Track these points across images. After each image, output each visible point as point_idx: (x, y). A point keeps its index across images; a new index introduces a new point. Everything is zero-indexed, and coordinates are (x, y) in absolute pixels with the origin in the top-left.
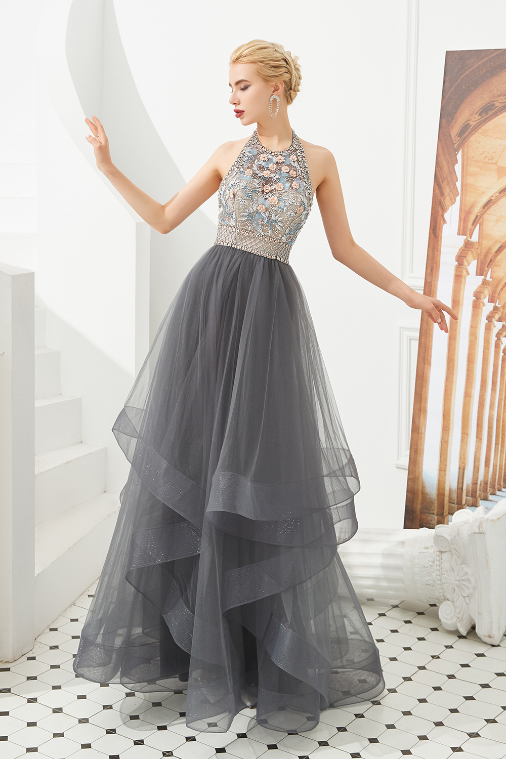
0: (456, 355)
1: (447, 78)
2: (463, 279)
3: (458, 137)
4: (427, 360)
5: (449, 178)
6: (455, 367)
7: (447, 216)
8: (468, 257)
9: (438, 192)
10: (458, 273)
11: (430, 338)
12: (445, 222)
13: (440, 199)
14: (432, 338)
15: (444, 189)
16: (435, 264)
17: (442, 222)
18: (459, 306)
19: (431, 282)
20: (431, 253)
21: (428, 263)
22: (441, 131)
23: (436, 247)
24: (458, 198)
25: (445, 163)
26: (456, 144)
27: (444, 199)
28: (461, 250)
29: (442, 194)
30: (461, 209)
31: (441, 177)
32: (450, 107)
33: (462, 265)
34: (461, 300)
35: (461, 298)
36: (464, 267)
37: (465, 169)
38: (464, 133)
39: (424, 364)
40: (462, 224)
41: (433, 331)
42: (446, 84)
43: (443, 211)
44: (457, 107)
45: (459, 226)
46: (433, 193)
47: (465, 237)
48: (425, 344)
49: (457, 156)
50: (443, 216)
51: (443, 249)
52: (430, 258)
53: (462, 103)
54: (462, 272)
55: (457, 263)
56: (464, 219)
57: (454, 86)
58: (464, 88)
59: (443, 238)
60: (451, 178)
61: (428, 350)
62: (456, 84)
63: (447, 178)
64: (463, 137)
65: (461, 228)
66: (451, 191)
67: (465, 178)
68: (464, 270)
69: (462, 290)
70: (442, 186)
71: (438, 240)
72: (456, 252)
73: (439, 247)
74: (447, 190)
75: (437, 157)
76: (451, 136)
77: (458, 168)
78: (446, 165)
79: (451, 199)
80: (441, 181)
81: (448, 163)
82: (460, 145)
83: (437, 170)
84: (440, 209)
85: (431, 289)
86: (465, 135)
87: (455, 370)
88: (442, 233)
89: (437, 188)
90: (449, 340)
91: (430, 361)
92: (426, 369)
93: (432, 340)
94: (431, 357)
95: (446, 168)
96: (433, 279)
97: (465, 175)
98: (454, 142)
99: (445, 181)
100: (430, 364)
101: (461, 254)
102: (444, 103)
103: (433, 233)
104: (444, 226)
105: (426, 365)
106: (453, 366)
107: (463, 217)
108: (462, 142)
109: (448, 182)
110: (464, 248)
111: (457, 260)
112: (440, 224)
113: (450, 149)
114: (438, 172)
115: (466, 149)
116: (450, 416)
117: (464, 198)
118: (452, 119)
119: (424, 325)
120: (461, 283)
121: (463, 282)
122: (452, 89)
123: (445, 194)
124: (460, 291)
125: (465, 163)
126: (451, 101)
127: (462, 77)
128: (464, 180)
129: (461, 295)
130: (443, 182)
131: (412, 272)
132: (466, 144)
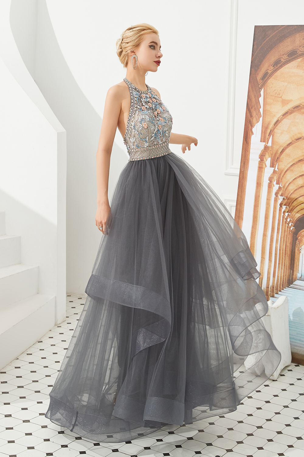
0: (258, 214)
1: (255, 43)
2: (263, 170)
3: (262, 80)
4: (241, 217)
5: (256, 106)
6: (258, 221)
7: (254, 130)
8: (266, 155)
9: (249, 115)
10: (261, 166)
11: (243, 206)
12: (253, 133)
13: (250, 120)
14: (244, 206)
15: (252, 113)
16: (246, 160)
17: (251, 133)
18: (260, 186)
19: (244, 172)
20: (244, 153)
21: (242, 159)
22: (251, 76)
23: (247, 149)
24: (261, 119)
25: (253, 96)
26: (260, 85)
27: (253, 119)
28: (262, 152)
29: (251, 116)
30: (262, 126)
31: (251, 105)
32: (257, 61)
33: (263, 161)
34: (262, 183)
35: (262, 181)
36: (264, 162)
37: (265, 101)
38: (265, 78)
39: (239, 219)
40: (263, 135)
41: (244, 202)
42: (254, 46)
43: (252, 127)
44: (261, 61)
45: (262, 136)
46: (246, 115)
47: (265, 143)
48: (240, 209)
49: (261, 92)
50: (251, 130)
51: (251, 151)
52: (243, 156)
53: (264, 58)
54: (263, 165)
55: (260, 159)
56: (264, 132)
57: (259, 48)
58: (265, 49)
59: (251, 144)
60: (257, 106)
61: (241, 212)
62: (261, 47)
63: (254, 106)
64: (264, 81)
65: (263, 138)
66: (257, 114)
67: (265, 106)
68: (264, 164)
69: (262, 177)
70: (251, 111)
71: (248, 145)
72: (259, 152)
73: (249, 149)
74: (254, 114)
75: (248, 93)
76: (257, 80)
77: (261, 100)
78: (253, 98)
79: (257, 119)
80: (250, 107)
81: (255, 96)
82: (263, 85)
83: (248, 100)
84: (250, 126)
85: (243, 175)
86: (265, 79)
87: (258, 222)
88: (251, 140)
89: (248, 112)
90: (255, 207)
91: (243, 218)
92: (240, 222)
93: (244, 207)
94: (243, 215)
95: (253, 100)
96: (245, 170)
97: (265, 104)
98: (259, 83)
99: (253, 108)
100: (243, 219)
101: (262, 154)
102: (253, 58)
103: (245, 140)
104: (252, 136)
105: (240, 220)
106: (257, 220)
107: (264, 130)
108: (264, 84)
109: (255, 109)
110: (264, 150)
111: (260, 158)
112: (250, 134)
113: (256, 88)
114: (249, 102)
115: (266, 88)
116: (254, 248)
117: (264, 119)
118: (258, 69)
119: (239, 198)
120: (262, 172)
121: (263, 171)
122: (258, 50)
123: (253, 116)
124: (261, 177)
125: (265, 97)
126: (258, 57)
127: (264, 42)
128: (265, 108)
129: (262, 179)
130: (252, 109)
131: (233, 165)
132: (266, 85)
